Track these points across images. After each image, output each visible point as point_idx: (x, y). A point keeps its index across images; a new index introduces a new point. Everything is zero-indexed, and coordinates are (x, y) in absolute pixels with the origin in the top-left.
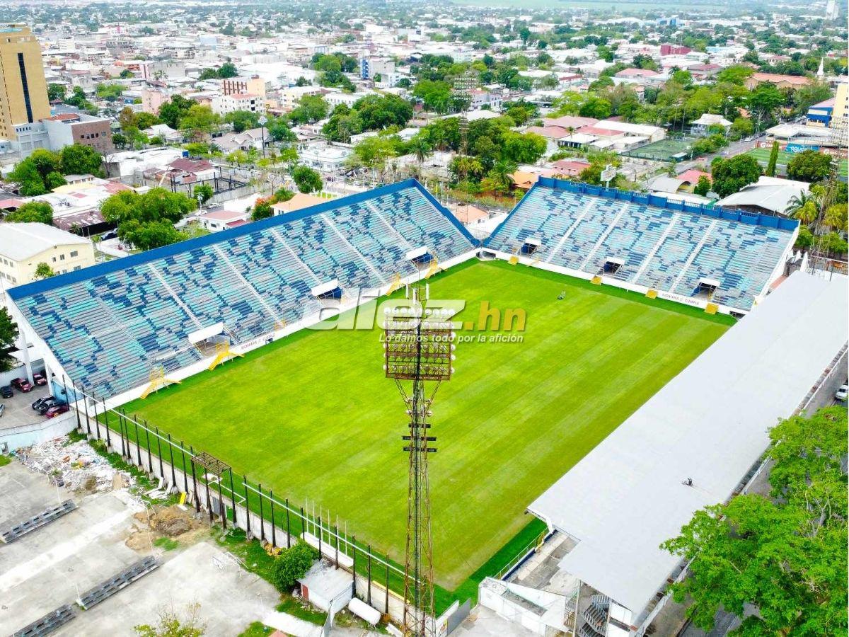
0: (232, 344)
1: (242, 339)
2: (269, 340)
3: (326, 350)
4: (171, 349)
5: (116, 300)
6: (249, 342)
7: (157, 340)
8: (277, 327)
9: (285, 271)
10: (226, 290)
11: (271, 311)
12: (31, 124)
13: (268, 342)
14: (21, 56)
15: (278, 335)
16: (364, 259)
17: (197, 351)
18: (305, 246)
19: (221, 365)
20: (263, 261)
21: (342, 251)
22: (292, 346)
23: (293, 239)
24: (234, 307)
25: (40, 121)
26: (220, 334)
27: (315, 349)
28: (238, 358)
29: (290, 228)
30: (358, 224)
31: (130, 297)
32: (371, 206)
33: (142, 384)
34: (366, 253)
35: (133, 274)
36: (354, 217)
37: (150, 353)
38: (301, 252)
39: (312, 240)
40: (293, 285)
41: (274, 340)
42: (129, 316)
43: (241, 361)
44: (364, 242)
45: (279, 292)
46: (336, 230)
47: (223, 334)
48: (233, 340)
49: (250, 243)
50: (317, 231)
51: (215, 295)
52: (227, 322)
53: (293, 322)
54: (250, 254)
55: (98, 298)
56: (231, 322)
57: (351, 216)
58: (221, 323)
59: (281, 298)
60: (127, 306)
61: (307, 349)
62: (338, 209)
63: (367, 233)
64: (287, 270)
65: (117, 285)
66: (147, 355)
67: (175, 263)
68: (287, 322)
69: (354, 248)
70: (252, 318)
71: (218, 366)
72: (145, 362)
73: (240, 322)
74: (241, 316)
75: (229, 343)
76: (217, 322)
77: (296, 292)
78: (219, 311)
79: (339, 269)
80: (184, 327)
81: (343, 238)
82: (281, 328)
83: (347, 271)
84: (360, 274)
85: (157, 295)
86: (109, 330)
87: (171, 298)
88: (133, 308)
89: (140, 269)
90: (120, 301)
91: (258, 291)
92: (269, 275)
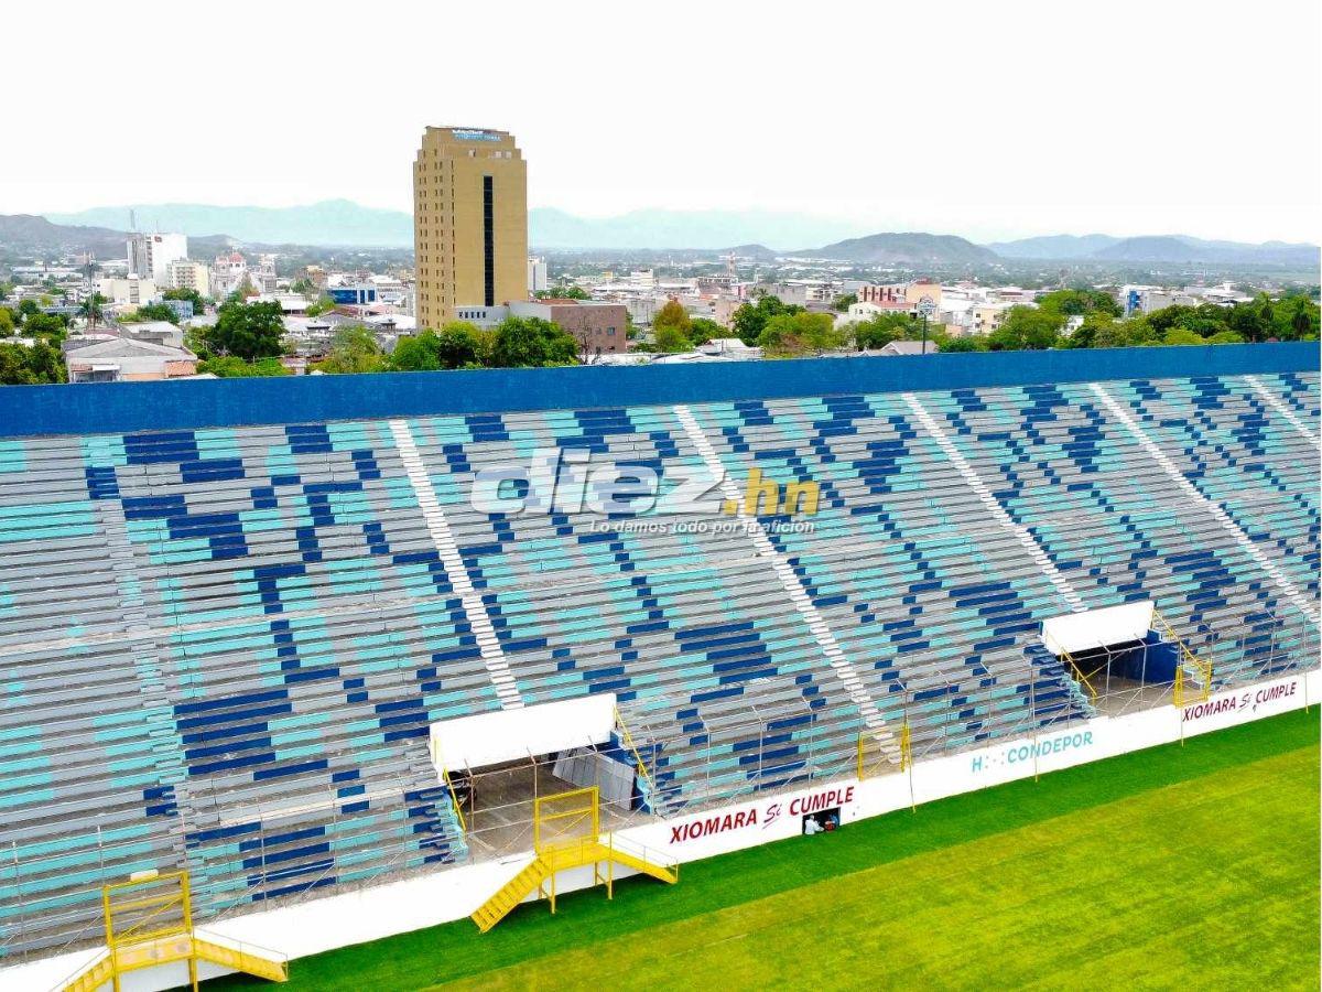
0: (637, 803)
1: (693, 791)
2: (821, 817)
3: (1114, 926)
4: (326, 778)
5: (183, 524)
6: (721, 813)
7: (274, 724)
8: (870, 761)
9: (942, 540)
10: (679, 568)
11: (850, 678)
12: (488, 309)
13: (813, 826)
14: (488, 182)
15: (869, 798)
16: (1254, 550)
17: (449, 810)
18: (1026, 472)
19: (542, 905)
20: (855, 489)
21: (1167, 509)
22: (927, 867)
23: (982, 438)
24: (691, 639)
25: (506, 304)
26: (601, 747)
27: (1055, 913)
28: (642, 882)
29: (975, 406)
30: (1223, 434)
31: (254, 523)
32: (1264, 392)
33: (36, 953)
34: (1258, 529)
35: (311, 441)
36: (1207, 413)
37: (205, 783)
38: (1009, 486)
39: (1053, 453)
40: (965, 596)
41: (845, 818)
42: (202, 597)
43: (645, 905)
44: (1248, 494)
45: (903, 613)
46: (1142, 437)
47: (610, 747)
48: (647, 785)
49: (817, 425)
50: (1072, 431)
51: (627, 577)
52: (644, 699)
53: (946, 750)
54: (810, 458)
55: (115, 505)
56: (658, 701)
57: (1195, 408)
58: (608, 699)
59: (906, 635)
60: (218, 556)
61: (1003, 900)
62: (1152, 383)
63: (1259, 467)
64: (946, 534)
65: (231, 469)
66: (185, 790)
67: (505, 437)
68: (922, 746)
69: (1214, 506)
70: (764, 700)
71: (522, 914)
72: (161, 824)
73: (704, 709)
74: (714, 683)
75: (627, 800)
76: (595, 690)
77: (974, 625)
78: (622, 643)
79: (1155, 568)
80: (434, 688)
81: (1172, 470)
82: (888, 767)
83: (1187, 583)
84: (1239, 600)
85: (375, 537)
86: (71, 641)
87: (432, 558)
88: (240, 571)
89: (347, 435)
90: (200, 534)
91: (812, 592)
92: (869, 539)
